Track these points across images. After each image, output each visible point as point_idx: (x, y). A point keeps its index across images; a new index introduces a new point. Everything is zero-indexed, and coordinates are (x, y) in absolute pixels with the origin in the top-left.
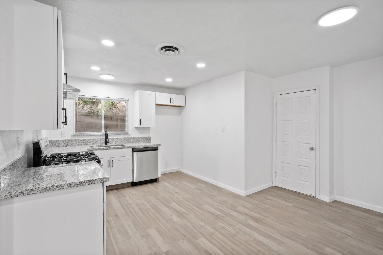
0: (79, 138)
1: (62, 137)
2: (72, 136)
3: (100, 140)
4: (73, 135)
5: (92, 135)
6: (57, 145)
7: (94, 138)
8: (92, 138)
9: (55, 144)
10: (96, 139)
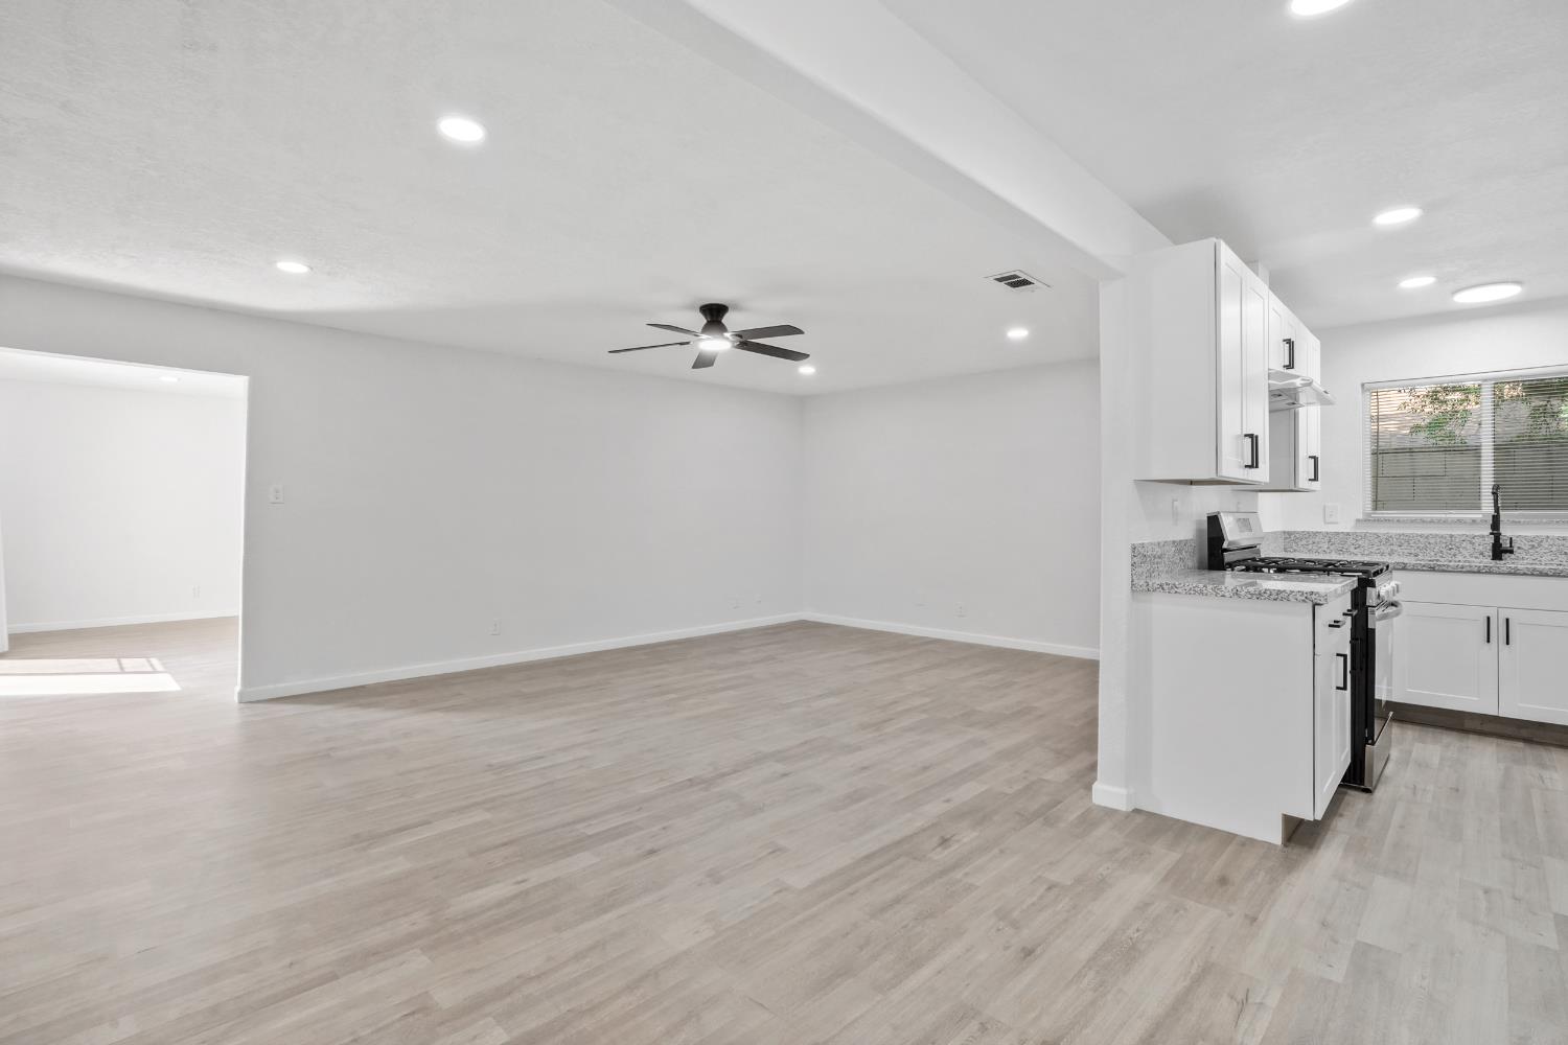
0: (1382, 530)
1: (1325, 523)
2: (1358, 521)
3: (1471, 540)
4: (1361, 517)
5: (1432, 522)
6: (1310, 547)
7: (1445, 531)
8: (1434, 532)
9: (1304, 542)
10: (1451, 536)
